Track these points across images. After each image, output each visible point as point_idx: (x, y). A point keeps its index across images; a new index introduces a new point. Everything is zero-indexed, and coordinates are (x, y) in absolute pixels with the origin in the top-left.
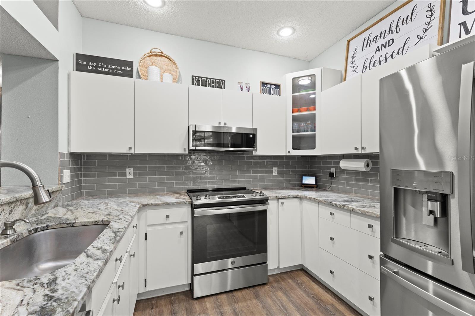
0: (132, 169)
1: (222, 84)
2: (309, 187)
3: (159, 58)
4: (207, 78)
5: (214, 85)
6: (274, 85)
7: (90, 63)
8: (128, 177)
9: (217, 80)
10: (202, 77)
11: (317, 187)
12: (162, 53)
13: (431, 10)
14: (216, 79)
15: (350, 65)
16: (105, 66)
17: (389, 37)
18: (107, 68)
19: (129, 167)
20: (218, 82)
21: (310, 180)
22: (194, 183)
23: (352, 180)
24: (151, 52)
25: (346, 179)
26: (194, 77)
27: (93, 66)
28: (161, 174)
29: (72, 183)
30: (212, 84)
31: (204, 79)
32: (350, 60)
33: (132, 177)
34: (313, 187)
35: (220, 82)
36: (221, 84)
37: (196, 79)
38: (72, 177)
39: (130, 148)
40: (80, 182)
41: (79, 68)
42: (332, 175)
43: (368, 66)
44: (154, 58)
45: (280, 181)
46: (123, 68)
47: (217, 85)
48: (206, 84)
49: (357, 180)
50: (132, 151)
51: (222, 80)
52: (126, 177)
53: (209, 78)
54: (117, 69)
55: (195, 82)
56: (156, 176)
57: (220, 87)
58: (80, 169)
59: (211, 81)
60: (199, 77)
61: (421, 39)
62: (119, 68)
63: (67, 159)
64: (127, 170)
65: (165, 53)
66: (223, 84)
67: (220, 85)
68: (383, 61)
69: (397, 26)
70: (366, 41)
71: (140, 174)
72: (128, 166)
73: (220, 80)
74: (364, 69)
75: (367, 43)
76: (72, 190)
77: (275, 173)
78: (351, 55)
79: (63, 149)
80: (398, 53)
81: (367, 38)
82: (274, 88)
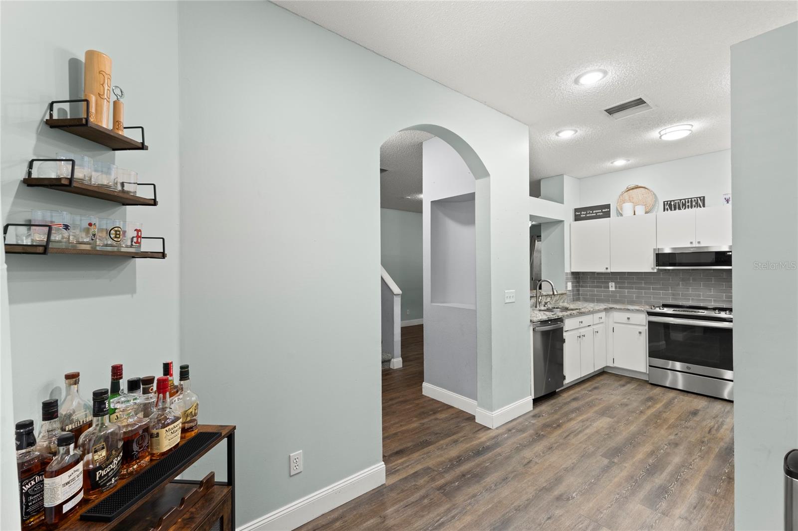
0: (614, 283)
4: (680, 200)
5: (689, 204)
7: (582, 213)
8: (610, 289)
9: (693, 199)
10: (674, 201)
12: (636, 185)
14: (691, 198)
16: (591, 212)
18: (593, 213)
19: (612, 282)
20: (695, 200)
24: (627, 188)
27: (584, 214)
29: (573, 291)
30: (687, 204)
31: (677, 201)
33: (614, 289)
35: (697, 200)
36: (700, 202)
37: (667, 203)
38: (573, 287)
39: (607, 269)
40: (578, 290)
41: (577, 218)
44: (631, 191)
46: (603, 210)
47: (694, 203)
48: (679, 205)
50: (609, 271)
51: (700, 198)
53: (683, 199)
54: (599, 212)
55: (667, 207)
56: (634, 290)
57: (698, 205)
58: (578, 282)
59: (685, 201)
60: (671, 201)
62: (600, 211)
63: (570, 276)
64: (610, 283)
65: (640, 185)
66: (701, 201)
67: (697, 203)
71: (620, 288)
72: (610, 281)
73: (697, 198)
76: (573, 295)
79: (568, 270)
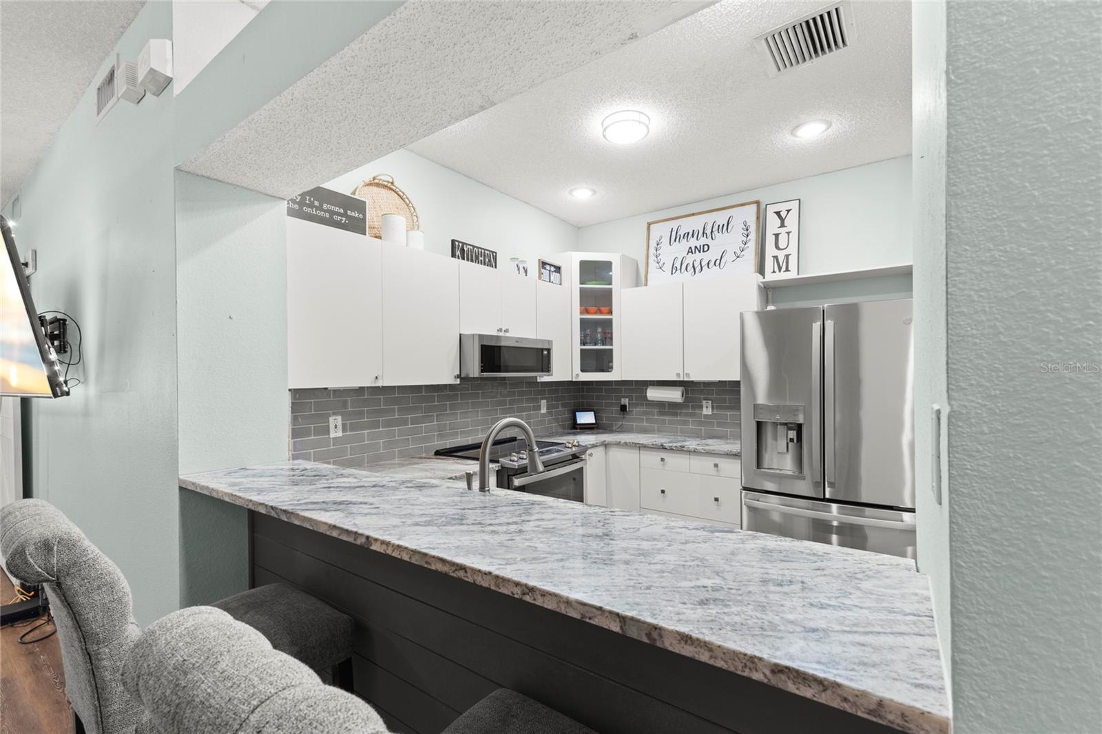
0: (339, 418)
1: (492, 259)
2: (587, 428)
3: (383, 191)
4: (474, 247)
5: (482, 259)
6: (555, 267)
8: (333, 435)
9: (486, 252)
10: (467, 244)
11: (598, 428)
12: (392, 183)
13: (747, 230)
14: (485, 250)
15: (652, 259)
16: (316, 203)
17: (703, 241)
18: (320, 208)
19: (334, 414)
20: (488, 254)
21: (586, 418)
22: (441, 436)
23: (654, 415)
24: (374, 179)
25: (646, 413)
26: (457, 243)
28: (389, 424)
31: (470, 247)
32: (652, 251)
33: (340, 434)
34: (593, 428)
35: (490, 255)
37: (459, 246)
39: (378, 377)
42: (623, 408)
43: (679, 268)
44: (375, 189)
45: (549, 422)
46: (349, 212)
47: (487, 260)
48: (472, 256)
49: (661, 414)
50: (379, 384)
51: (493, 252)
52: (329, 434)
53: (476, 247)
54: (338, 214)
55: (458, 253)
56: (381, 429)
57: (490, 264)
59: (478, 251)
60: (464, 244)
61: (738, 257)
62: (342, 211)
64: (331, 419)
65: (399, 184)
67: (490, 261)
68: (698, 269)
69: (712, 232)
70: (674, 233)
71: (353, 427)
72: (331, 412)
73: (490, 251)
74: (674, 271)
75: (676, 237)
77: (544, 411)
78: (653, 244)
80: (715, 264)
81: (675, 229)
82: (555, 271)
